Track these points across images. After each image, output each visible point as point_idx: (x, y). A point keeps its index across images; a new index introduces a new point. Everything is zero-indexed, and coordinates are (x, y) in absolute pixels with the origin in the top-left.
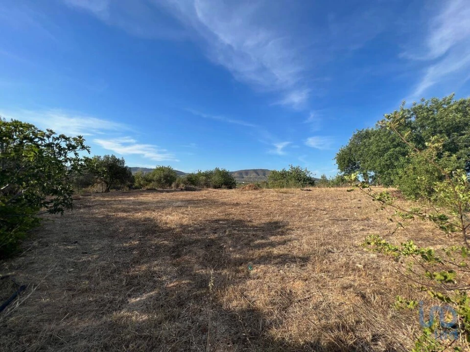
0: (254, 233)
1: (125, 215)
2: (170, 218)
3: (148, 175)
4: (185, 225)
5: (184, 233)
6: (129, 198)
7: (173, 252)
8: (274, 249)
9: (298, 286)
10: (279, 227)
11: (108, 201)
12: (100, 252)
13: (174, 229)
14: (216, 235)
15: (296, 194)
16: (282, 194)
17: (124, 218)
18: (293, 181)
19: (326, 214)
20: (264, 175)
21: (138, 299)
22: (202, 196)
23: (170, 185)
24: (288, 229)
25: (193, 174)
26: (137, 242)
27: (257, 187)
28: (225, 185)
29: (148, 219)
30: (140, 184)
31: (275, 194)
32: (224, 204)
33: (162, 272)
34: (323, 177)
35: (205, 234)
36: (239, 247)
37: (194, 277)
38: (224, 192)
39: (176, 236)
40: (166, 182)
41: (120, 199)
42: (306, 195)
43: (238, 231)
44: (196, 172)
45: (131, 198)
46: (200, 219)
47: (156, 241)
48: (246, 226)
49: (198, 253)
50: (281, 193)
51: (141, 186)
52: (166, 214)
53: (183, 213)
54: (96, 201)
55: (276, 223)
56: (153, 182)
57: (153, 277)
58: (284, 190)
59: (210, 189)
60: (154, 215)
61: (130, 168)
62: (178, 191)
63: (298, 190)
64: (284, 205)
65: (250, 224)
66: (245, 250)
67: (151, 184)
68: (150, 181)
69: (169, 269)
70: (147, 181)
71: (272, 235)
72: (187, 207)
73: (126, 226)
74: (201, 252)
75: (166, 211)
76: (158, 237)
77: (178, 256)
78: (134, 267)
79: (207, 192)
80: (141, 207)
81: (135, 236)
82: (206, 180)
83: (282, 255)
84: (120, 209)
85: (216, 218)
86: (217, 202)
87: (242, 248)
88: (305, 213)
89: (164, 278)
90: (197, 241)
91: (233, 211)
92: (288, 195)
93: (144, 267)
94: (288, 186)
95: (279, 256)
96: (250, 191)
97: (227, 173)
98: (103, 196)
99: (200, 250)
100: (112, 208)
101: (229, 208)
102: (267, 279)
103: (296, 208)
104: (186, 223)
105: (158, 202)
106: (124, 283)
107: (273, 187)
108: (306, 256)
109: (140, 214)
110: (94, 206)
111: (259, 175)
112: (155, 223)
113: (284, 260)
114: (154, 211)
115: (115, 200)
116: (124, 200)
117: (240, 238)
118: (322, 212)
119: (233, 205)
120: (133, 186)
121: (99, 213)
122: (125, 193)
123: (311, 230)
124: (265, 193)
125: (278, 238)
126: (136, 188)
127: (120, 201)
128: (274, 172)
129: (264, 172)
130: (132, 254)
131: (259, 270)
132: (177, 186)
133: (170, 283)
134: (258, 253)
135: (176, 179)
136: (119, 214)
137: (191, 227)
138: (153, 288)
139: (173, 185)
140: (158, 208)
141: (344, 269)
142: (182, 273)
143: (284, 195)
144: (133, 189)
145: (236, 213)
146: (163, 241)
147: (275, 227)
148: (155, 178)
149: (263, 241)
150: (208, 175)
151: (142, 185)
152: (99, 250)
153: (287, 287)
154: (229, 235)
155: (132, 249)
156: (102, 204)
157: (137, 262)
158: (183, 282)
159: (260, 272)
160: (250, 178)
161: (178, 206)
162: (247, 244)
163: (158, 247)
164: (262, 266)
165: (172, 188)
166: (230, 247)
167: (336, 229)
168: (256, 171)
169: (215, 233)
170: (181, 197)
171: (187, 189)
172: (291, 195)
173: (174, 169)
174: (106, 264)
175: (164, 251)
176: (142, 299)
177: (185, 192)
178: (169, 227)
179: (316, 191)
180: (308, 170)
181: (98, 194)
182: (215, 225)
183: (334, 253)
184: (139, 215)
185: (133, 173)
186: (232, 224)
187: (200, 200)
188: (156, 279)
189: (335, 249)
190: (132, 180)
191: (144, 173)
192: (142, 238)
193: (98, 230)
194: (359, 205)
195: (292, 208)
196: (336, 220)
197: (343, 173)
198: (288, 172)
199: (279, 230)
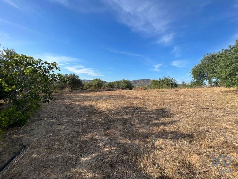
0: (150, 115)
1: (79, 103)
2: (102, 105)
3: (90, 83)
4: (110, 110)
5: (110, 114)
6: (81, 95)
7: (105, 126)
8: (166, 127)
10: (165, 112)
11: (72, 96)
12: (66, 124)
13: (104, 112)
14: (128, 116)
15: (169, 93)
17: (79, 105)
18: (165, 85)
19: (193, 104)
20: (148, 82)
21: (86, 159)
22: (117, 93)
23: (100, 88)
24: (171, 114)
25: (111, 82)
26: (85, 119)
27: (145, 89)
28: (128, 88)
29: (91, 106)
30: (86, 88)
31: (157, 92)
32: (129, 98)
33: (99, 140)
34: (183, 83)
35: (122, 115)
36: (143, 125)
37: (119, 145)
38: (128, 91)
39: (106, 116)
40: (99, 86)
41: (77, 95)
42: (175, 93)
43: (141, 114)
44: (113, 81)
45: (83, 95)
46: (117, 106)
47: (95, 119)
48: (145, 111)
49: (119, 128)
50: (160, 92)
51: (87, 89)
52: (100, 103)
53: (108, 103)
54: (66, 96)
55: (162, 109)
56: (92, 87)
57: (94, 143)
58: (161, 90)
59: (120, 90)
60: (93, 103)
61: (82, 80)
62: (105, 91)
63: (169, 90)
64: (164, 99)
65: (147, 110)
66: (148, 127)
67: (92, 88)
68: (91, 86)
69: (103, 138)
70: (89, 86)
71: (163, 117)
72: (110, 99)
73: (80, 109)
74: (121, 127)
75: (99, 101)
76: (96, 116)
77: (108, 129)
78: (83, 135)
79: (119, 91)
80: (87, 99)
81: (84, 115)
82: (118, 85)
83: (173, 132)
84: (77, 100)
85: (126, 105)
86: (125, 97)
87: (145, 125)
88: (179, 103)
89: (101, 144)
90: (118, 120)
91: (135, 101)
92: (164, 93)
93: (89, 135)
94: (162, 88)
95: (172, 133)
96: (142, 91)
97: (129, 81)
98: (70, 94)
99: (120, 126)
100: (73, 99)
101: (132, 100)
102: (168, 151)
103: (172, 100)
104: (110, 108)
105: (95, 97)
106: (78, 146)
107: (154, 89)
108: (190, 134)
109: (86, 103)
110: (65, 98)
111: (145, 82)
112: (94, 108)
114: (93, 101)
115: (75, 96)
116: (79, 96)
117: (143, 119)
118: (189, 103)
119: (134, 98)
120: (83, 89)
121: (67, 102)
122: (80, 92)
123: (187, 115)
124: (151, 92)
125: (166, 120)
126: (85, 90)
127: (77, 96)
128: (154, 81)
129: (148, 81)
130: (82, 126)
131: (161, 143)
132: (104, 88)
133: (105, 148)
134: (156, 129)
135: (103, 85)
136: (77, 102)
137: (113, 111)
138: (95, 151)
139: (102, 88)
140: (95, 99)
142: (111, 141)
143: (162, 93)
144: (83, 90)
145: (137, 103)
146: (98, 119)
147: (163, 112)
148: (93, 84)
149: (158, 121)
150: (119, 83)
151: (87, 88)
152: (66, 123)
153: (185, 159)
154: (136, 117)
155: (83, 123)
156: (69, 98)
157: (85, 131)
158: (113, 148)
159: (162, 144)
160: (140, 84)
161: (105, 99)
162: (148, 123)
163: (97, 123)
164: (161, 140)
165: (101, 89)
166: (137, 124)
167: (205, 114)
168: (143, 80)
169: (127, 115)
170: (106, 94)
171: (109, 90)
172: (166, 93)
173: (102, 80)
174: (69, 132)
175: (99, 126)
176: (89, 159)
177: (108, 92)
178: (102, 110)
179: (180, 90)
180: (174, 79)
181: (67, 93)
182: (127, 110)
183: (210, 132)
184: (86, 104)
185: (83, 82)
186: (136, 110)
187: (116, 96)
188: (96, 144)
189: (210, 129)
190: (83, 86)
191: (88, 82)
192: (88, 116)
193: (66, 111)
194: (213, 99)
195: (169, 101)
196: (201, 109)
197: (196, 80)
198: (162, 80)
199: (166, 114)
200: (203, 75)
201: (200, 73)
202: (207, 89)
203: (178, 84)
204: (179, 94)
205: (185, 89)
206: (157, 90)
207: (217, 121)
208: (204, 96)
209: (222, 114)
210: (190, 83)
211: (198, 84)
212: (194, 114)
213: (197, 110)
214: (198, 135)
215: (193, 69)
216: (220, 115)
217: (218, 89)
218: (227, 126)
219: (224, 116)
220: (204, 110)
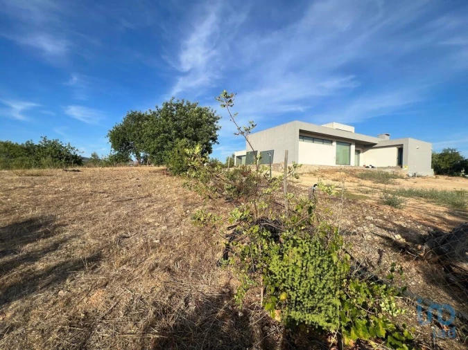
8: (37, 263)
9: (97, 299)
10: (39, 226)
15: (58, 178)
16: (30, 177)
18: (49, 158)
24: (55, 227)
31: (16, 177)
34: (94, 155)
42: (74, 177)
50: (29, 175)
55: (30, 221)
58: (35, 171)
63: (59, 171)
64: (39, 192)
71: (26, 243)
88: (79, 199)
92: (43, 178)
94: (40, 165)
103: (63, 194)
113: (61, 273)
118: (102, 194)
123: (94, 219)
125: (41, 244)
141: (144, 250)
143: (36, 178)
147: (30, 228)
149: (7, 258)
167: (123, 211)
172: (49, 178)
179: (86, 171)
180: (72, 146)
183: (129, 237)
189: (129, 233)
194: (139, 184)
195: (55, 196)
196: (120, 202)
197: (117, 152)
198: (39, 146)
199: (40, 231)
200: (128, 144)
201: (124, 140)
202: (133, 168)
203: (83, 158)
205: (97, 169)
206: (19, 171)
207: (140, 216)
208: (128, 179)
209: (147, 204)
210: (107, 157)
211: (120, 159)
212: (107, 213)
213: (115, 205)
214: (109, 250)
216: (144, 206)
218: (151, 221)
219: (149, 206)
220: (125, 203)
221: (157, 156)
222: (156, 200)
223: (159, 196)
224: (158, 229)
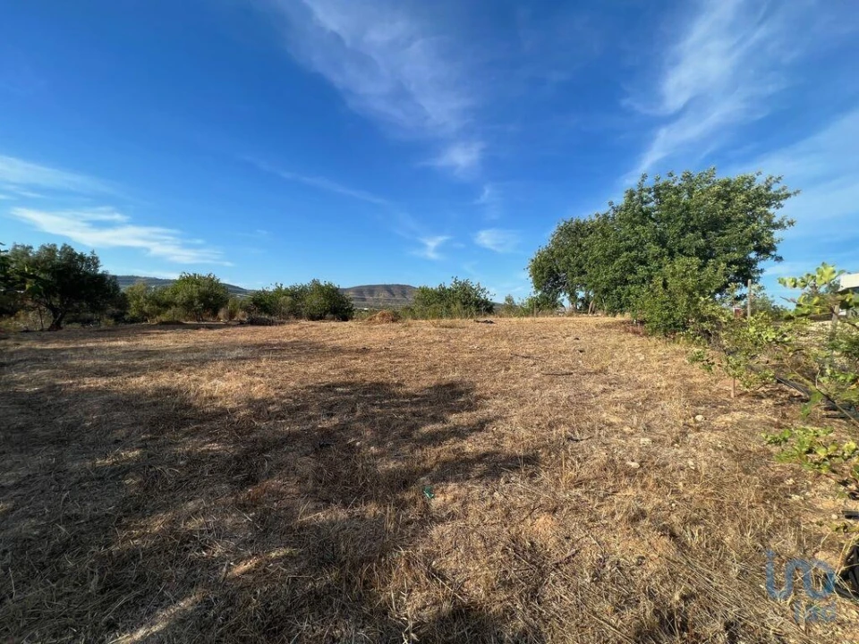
0: (414, 409)
1: (101, 382)
2: (221, 384)
3: (161, 293)
4: (259, 401)
5: (258, 419)
6: (114, 344)
7: (237, 471)
8: (465, 442)
10: (460, 394)
11: (55, 350)
12: (20, 491)
13: (233, 411)
14: (335, 420)
15: (470, 329)
16: (444, 329)
17: (99, 392)
18: (459, 305)
19: (535, 364)
20: (404, 294)
21: (141, 632)
22: (288, 335)
23: (215, 313)
24: (477, 398)
25: (264, 291)
26: (136, 452)
27: (395, 318)
28: (332, 313)
29: (167, 390)
30: (142, 312)
31: (433, 329)
32: (337, 351)
33: (209, 532)
34: (509, 299)
35: (310, 418)
36: (390, 444)
37: (297, 535)
38: (333, 327)
39: (240, 430)
40: (204, 308)
41: (91, 345)
42: (487, 331)
43: (382, 406)
44: (271, 289)
45: (121, 343)
46: (292, 384)
47: (188, 445)
48: (395, 396)
49: (300, 469)
50: (443, 327)
51: (144, 316)
52: (211, 377)
53: (250, 373)
54: (21, 351)
55: (451, 385)
56: (173, 308)
57: (186, 549)
58: (447, 321)
59: (303, 322)
60: (181, 379)
61: (115, 277)
62: (234, 326)
63: (469, 322)
64: (454, 350)
65: (401, 390)
66: (406, 449)
67: (170, 312)
68: (167, 305)
69: (229, 520)
70: (158, 304)
71: (453, 411)
72: (259, 359)
73: (104, 412)
74: (307, 465)
75: (210, 369)
76: (192, 434)
77: (251, 480)
78: (127, 527)
79: (297, 326)
80: (146, 361)
81: (128, 436)
82: (292, 304)
83: (485, 455)
84: (88, 369)
85: (326, 380)
86: (322, 347)
87: (397, 445)
88: (498, 363)
89: (219, 549)
90: (293, 437)
91: (359, 363)
92: (455, 331)
93: (158, 524)
94: (450, 315)
95: (481, 458)
96: (384, 325)
97: (335, 291)
98: (43, 340)
99: (305, 459)
100: (65, 367)
101: (351, 359)
102: (473, 519)
103: (478, 355)
104: (259, 396)
105: (186, 350)
106: (93, 585)
107: (424, 317)
108: (531, 453)
109: (142, 378)
110: (14, 364)
111: (394, 295)
112: (184, 399)
114: (179, 370)
115: (75, 350)
116: (100, 349)
117: (389, 425)
118: (525, 360)
119: (357, 351)
120: (126, 317)
121: (27, 380)
122: (105, 331)
123: (520, 397)
124: (413, 328)
125: (464, 418)
126: (133, 320)
127: (91, 350)
128: (424, 291)
129: (404, 290)
130: (121, 485)
131: (449, 498)
132: (231, 315)
133: (237, 562)
134: (432, 454)
135: (227, 302)
136: (87, 380)
137: (273, 403)
138: (188, 585)
139: (221, 314)
140: (190, 362)
141: (610, 474)
142: (268, 527)
143: (450, 331)
144: (126, 322)
145: (366, 370)
146: (205, 443)
147: (452, 393)
148: (179, 298)
149: (438, 426)
150: (296, 295)
151: (147, 315)
152: (17, 486)
153: (520, 533)
154: (364, 419)
155: (121, 471)
156: (41, 359)
157: (136, 509)
158: (273, 555)
159: (454, 500)
160: (378, 300)
161: (237, 359)
162: (406, 436)
163: (195, 461)
164: (452, 486)
165: (219, 319)
166: (370, 445)
167: (563, 391)
168: (388, 288)
169: (332, 415)
170: (242, 338)
171: (253, 322)
172: (461, 331)
173: (222, 281)
174: (35, 528)
175: (211, 472)
176: (155, 629)
177: (250, 328)
178: (220, 407)
179: (502, 323)
180: (482, 287)
181: (29, 335)
182: (329, 396)
183: (577, 441)
184: (141, 382)
185: (123, 289)
186: (365, 393)
187: (285, 345)
188: (193, 554)
189: (577, 433)
190: (122, 302)
191: (149, 288)
192: (151, 439)
193: (18, 428)
194: (580, 347)
195: (471, 355)
196: (554, 375)
197: (539, 293)
198: (449, 290)
199: (462, 400)
200: (557, 278)
202: (565, 318)
203: (494, 304)
204: (498, 336)
205: (515, 320)
206: (435, 321)
207: (591, 407)
208: (560, 338)
209: (601, 387)
210: (526, 301)
211: (545, 304)
212: (537, 392)
213: (546, 379)
214: (549, 454)
215: (533, 261)
216: (596, 390)
217: (589, 319)
218: (614, 420)
219: (604, 391)
220: (561, 378)
221: (612, 296)
222: (618, 382)
223: (623, 373)
224: (631, 441)
